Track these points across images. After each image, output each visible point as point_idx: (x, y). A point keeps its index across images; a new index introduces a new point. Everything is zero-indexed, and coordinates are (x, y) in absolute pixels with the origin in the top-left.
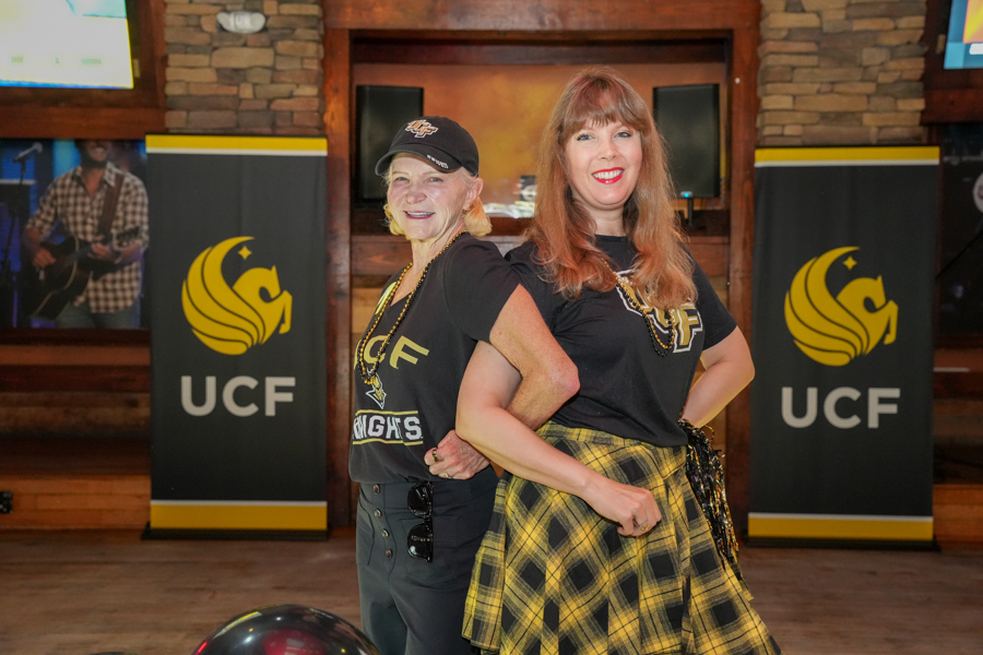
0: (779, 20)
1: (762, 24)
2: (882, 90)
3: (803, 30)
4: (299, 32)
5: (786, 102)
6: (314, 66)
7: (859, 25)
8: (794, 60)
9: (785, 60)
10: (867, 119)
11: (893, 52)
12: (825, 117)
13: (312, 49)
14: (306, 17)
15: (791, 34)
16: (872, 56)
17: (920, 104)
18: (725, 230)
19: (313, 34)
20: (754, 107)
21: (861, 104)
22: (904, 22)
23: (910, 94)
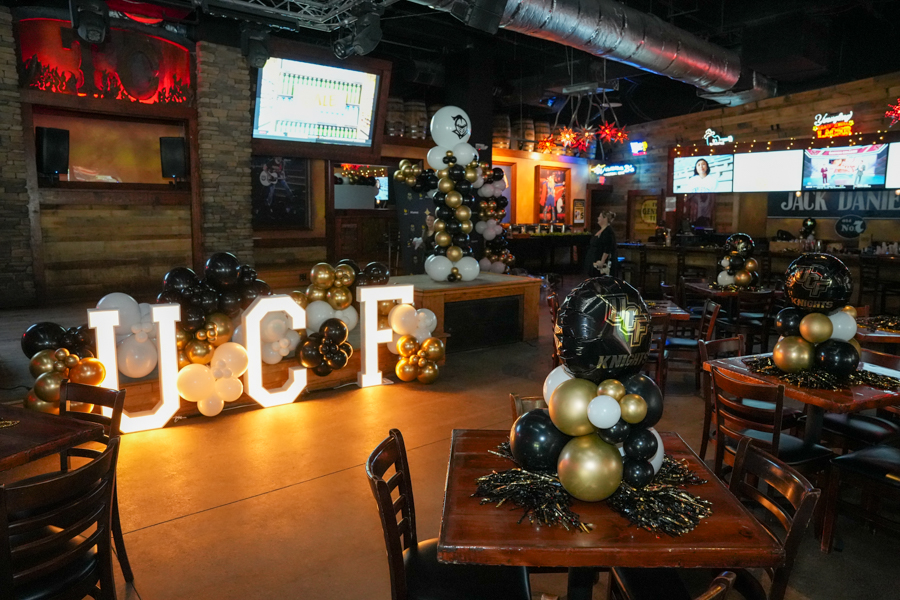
0: (205, 119)
1: (200, 119)
2: (239, 145)
3: (215, 123)
4: (11, 103)
5: (209, 146)
6: (19, 118)
7: (231, 123)
8: (212, 132)
9: (208, 132)
10: (235, 153)
11: (241, 132)
12: (222, 152)
13: (18, 111)
14: (14, 97)
15: (209, 124)
16: (235, 133)
17: (250, 150)
18: (190, 189)
19: (18, 105)
20: (197, 147)
21: (232, 149)
22: (244, 124)
23: (247, 147)
